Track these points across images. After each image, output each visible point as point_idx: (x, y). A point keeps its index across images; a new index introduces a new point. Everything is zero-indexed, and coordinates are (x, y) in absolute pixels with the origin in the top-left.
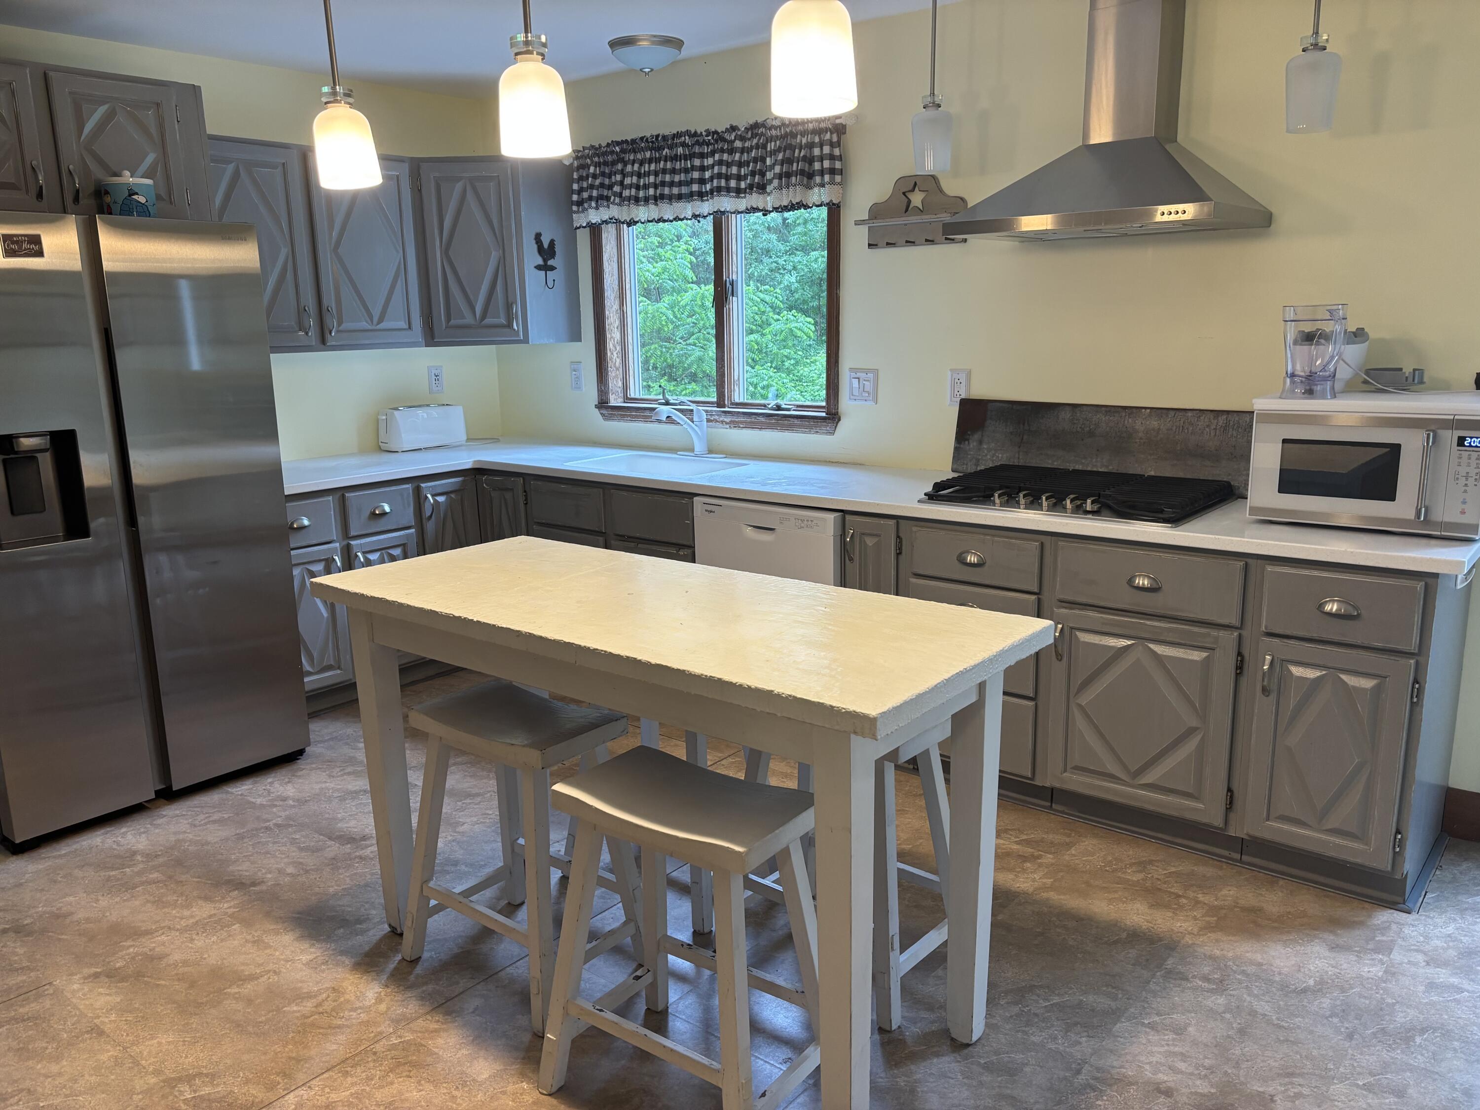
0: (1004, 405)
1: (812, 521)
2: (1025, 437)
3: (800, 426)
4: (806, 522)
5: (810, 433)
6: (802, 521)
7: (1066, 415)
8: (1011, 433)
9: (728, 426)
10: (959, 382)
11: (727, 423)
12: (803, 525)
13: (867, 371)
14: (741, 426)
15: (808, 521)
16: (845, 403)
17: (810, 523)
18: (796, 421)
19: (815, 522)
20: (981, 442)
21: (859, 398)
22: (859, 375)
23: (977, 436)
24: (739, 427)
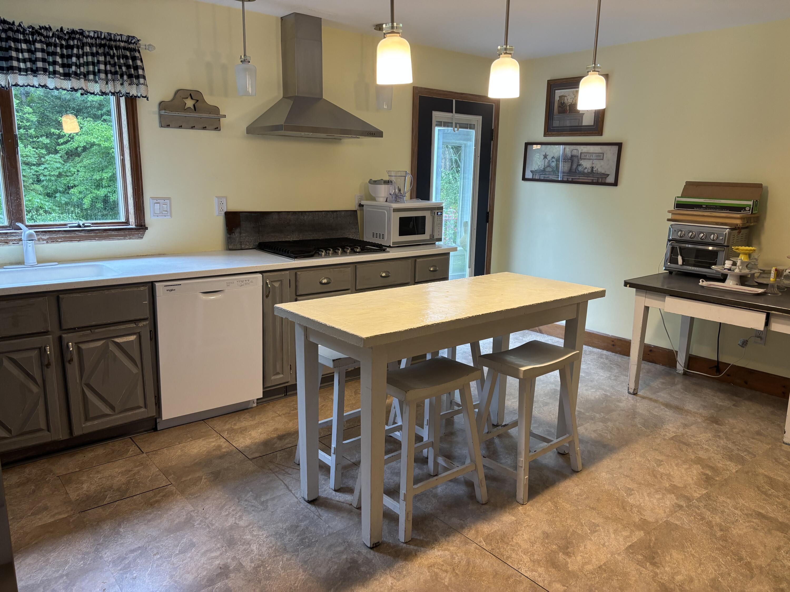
0: (247, 214)
1: (248, 280)
2: (260, 228)
3: (116, 236)
4: (244, 282)
5: (124, 239)
6: (242, 281)
7: (276, 217)
8: (254, 227)
9: (45, 242)
10: (221, 203)
11: (44, 240)
12: (243, 284)
13: (164, 199)
14: (59, 240)
15: (246, 281)
16: (149, 219)
17: (247, 281)
18: (113, 233)
19: (250, 280)
20: (240, 233)
21: (159, 215)
22: (158, 201)
23: (238, 230)
24: (58, 241)
